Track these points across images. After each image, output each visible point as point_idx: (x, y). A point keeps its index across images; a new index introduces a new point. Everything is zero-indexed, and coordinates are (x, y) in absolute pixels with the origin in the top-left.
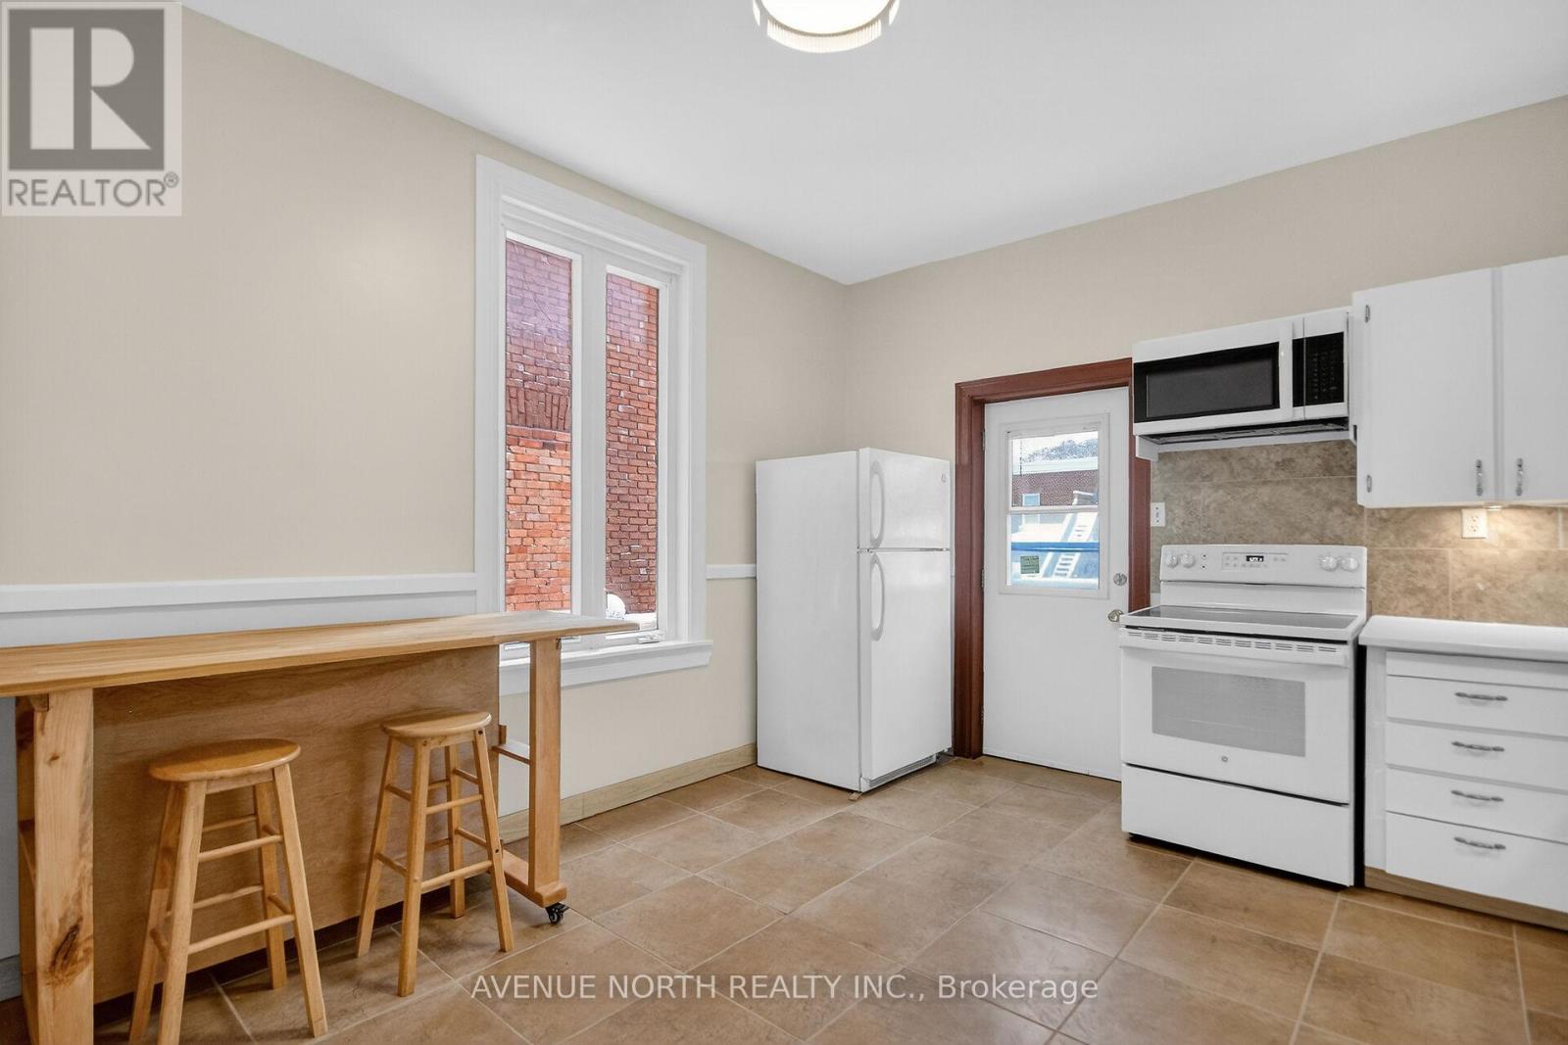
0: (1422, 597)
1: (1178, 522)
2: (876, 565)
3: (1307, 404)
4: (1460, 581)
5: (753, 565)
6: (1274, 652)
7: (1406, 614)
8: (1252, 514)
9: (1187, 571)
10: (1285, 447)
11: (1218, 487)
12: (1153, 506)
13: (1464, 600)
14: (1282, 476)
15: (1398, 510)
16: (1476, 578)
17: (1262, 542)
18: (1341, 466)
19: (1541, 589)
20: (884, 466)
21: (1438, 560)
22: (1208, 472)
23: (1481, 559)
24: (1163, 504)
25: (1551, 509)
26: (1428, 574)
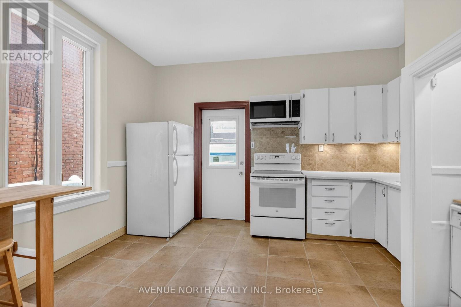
0: (311, 166)
1: (257, 147)
2: (175, 161)
3: (292, 117)
4: (318, 161)
5: (126, 161)
6: (289, 181)
7: (308, 170)
8: (275, 145)
9: (261, 160)
10: (283, 128)
11: (267, 138)
12: (251, 142)
13: (319, 166)
14: (282, 135)
15: (306, 144)
16: (321, 161)
17: (278, 153)
18: (294, 133)
19: (333, 163)
20: (177, 127)
21: (314, 157)
22: (265, 134)
23: (322, 157)
24: (254, 142)
25: (335, 145)
26: (312, 160)
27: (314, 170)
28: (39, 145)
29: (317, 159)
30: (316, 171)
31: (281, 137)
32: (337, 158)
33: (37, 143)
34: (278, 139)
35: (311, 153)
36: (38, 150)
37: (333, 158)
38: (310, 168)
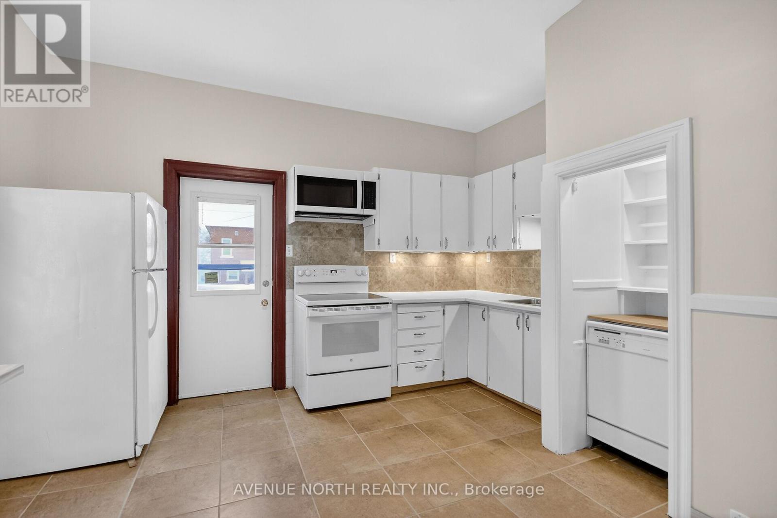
0: (380, 284)
1: (298, 255)
4: (390, 278)
8: (328, 252)
9: (308, 278)
10: (339, 224)
11: (315, 239)
12: (287, 246)
13: (391, 285)
14: (338, 236)
15: (373, 252)
16: (394, 276)
17: (334, 264)
18: (357, 234)
19: (408, 280)
21: (384, 271)
22: (311, 232)
23: (394, 270)
24: (292, 246)
25: (410, 254)
26: (381, 276)
29: (388, 274)
31: (337, 239)
32: (413, 272)
34: (333, 242)
35: (380, 266)
37: (407, 273)
38: (379, 288)
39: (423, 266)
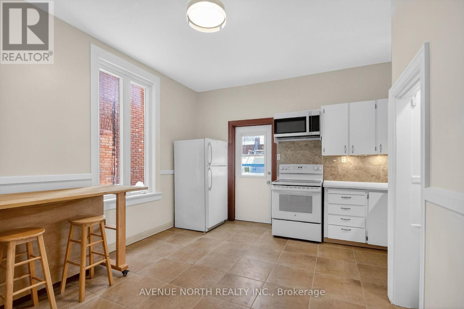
0: (334, 176)
1: (283, 159)
2: (210, 170)
3: (312, 131)
4: (341, 172)
6: (305, 190)
7: (330, 180)
8: (299, 157)
9: (286, 171)
11: (292, 150)
12: (277, 155)
13: (341, 177)
14: (306, 148)
15: (329, 156)
16: (344, 171)
17: (302, 164)
18: (318, 146)
19: (356, 174)
20: (211, 143)
21: (337, 168)
22: (290, 147)
23: (345, 167)
24: (280, 154)
25: (358, 157)
26: (335, 171)
27: (337, 181)
28: (116, 158)
29: (340, 169)
30: (338, 181)
31: (305, 150)
32: (361, 168)
33: (115, 156)
34: (302, 151)
35: (334, 165)
36: (115, 162)
37: (356, 169)
38: (333, 178)
39: (370, 165)
